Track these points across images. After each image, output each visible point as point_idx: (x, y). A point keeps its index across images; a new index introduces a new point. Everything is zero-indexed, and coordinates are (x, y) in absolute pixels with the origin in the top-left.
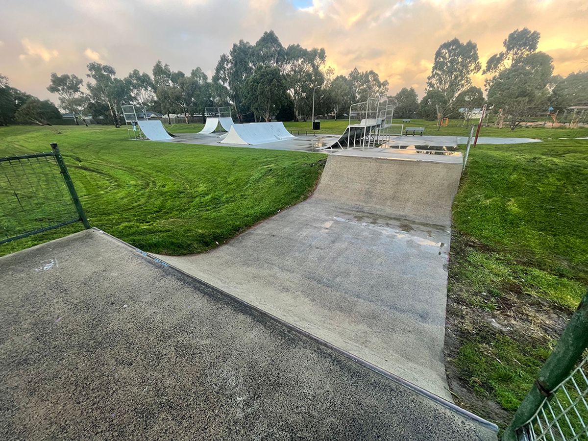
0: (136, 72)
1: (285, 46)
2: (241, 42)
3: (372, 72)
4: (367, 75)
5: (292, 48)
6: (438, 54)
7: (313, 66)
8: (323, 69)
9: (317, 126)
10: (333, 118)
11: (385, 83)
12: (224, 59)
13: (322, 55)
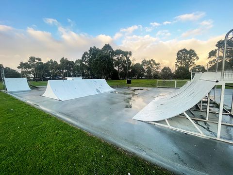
0: (51, 60)
1: (114, 50)
2: (94, 47)
3: (152, 60)
4: (150, 61)
5: (117, 50)
6: (178, 54)
7: (127, 57)
8: (131, 59)
9: (129, 82)
10: (135, 79)
11: (158, 64)
12: (86, 53)
13: (130, 54)
